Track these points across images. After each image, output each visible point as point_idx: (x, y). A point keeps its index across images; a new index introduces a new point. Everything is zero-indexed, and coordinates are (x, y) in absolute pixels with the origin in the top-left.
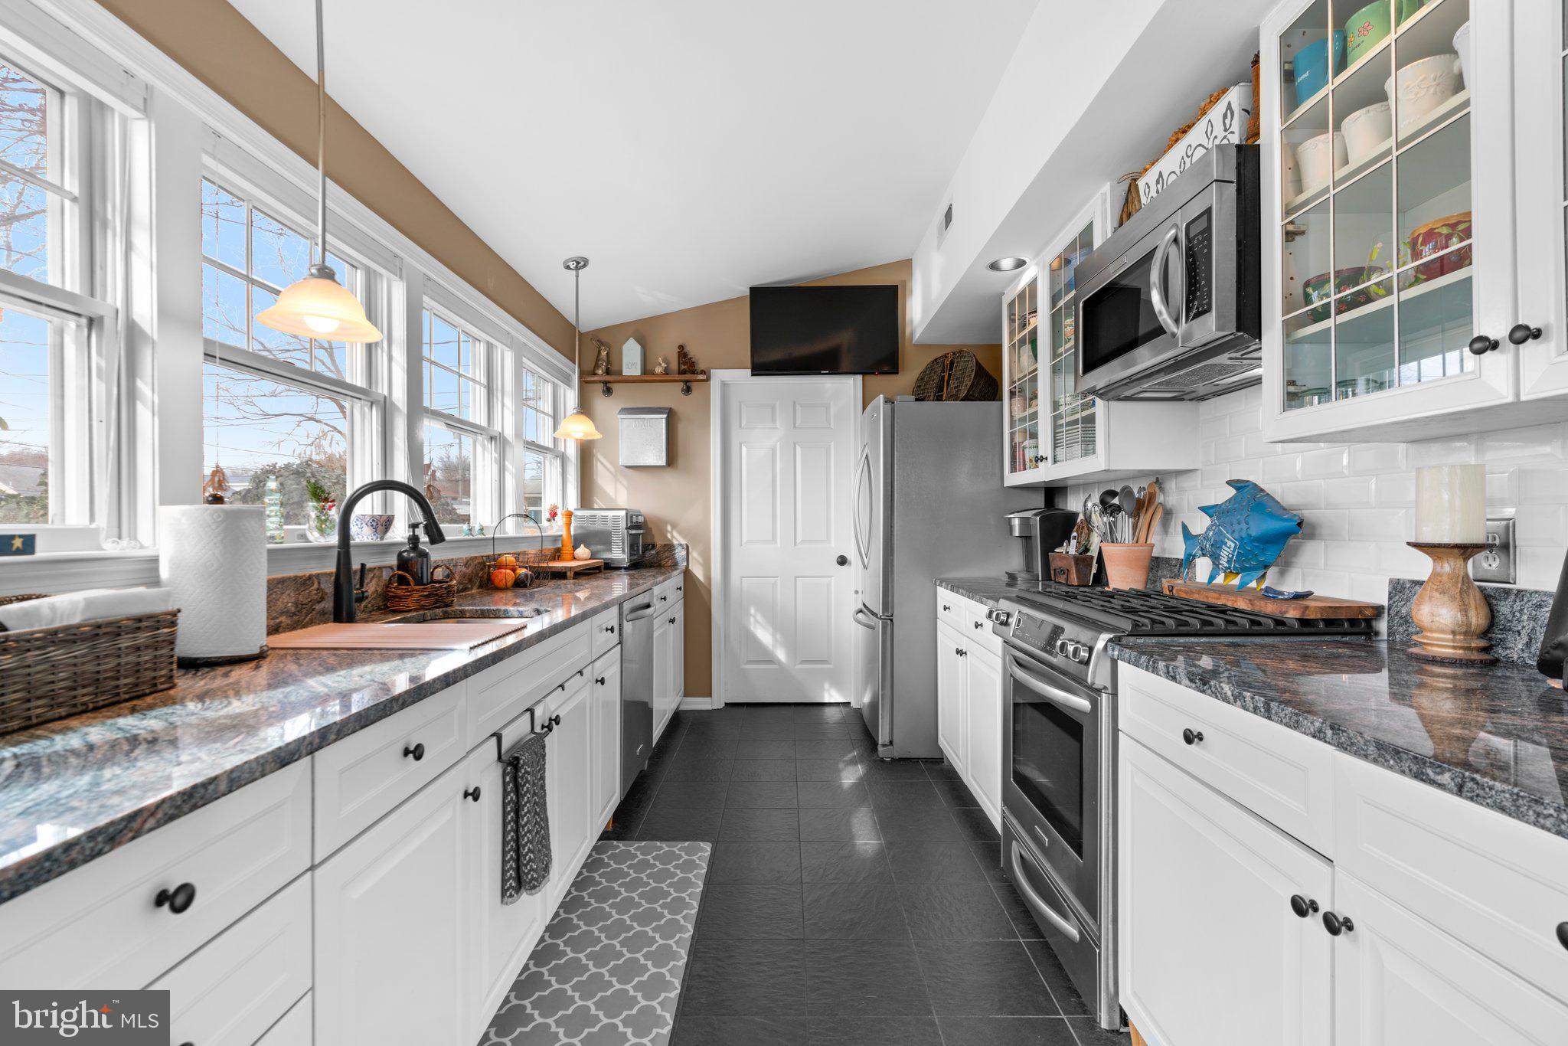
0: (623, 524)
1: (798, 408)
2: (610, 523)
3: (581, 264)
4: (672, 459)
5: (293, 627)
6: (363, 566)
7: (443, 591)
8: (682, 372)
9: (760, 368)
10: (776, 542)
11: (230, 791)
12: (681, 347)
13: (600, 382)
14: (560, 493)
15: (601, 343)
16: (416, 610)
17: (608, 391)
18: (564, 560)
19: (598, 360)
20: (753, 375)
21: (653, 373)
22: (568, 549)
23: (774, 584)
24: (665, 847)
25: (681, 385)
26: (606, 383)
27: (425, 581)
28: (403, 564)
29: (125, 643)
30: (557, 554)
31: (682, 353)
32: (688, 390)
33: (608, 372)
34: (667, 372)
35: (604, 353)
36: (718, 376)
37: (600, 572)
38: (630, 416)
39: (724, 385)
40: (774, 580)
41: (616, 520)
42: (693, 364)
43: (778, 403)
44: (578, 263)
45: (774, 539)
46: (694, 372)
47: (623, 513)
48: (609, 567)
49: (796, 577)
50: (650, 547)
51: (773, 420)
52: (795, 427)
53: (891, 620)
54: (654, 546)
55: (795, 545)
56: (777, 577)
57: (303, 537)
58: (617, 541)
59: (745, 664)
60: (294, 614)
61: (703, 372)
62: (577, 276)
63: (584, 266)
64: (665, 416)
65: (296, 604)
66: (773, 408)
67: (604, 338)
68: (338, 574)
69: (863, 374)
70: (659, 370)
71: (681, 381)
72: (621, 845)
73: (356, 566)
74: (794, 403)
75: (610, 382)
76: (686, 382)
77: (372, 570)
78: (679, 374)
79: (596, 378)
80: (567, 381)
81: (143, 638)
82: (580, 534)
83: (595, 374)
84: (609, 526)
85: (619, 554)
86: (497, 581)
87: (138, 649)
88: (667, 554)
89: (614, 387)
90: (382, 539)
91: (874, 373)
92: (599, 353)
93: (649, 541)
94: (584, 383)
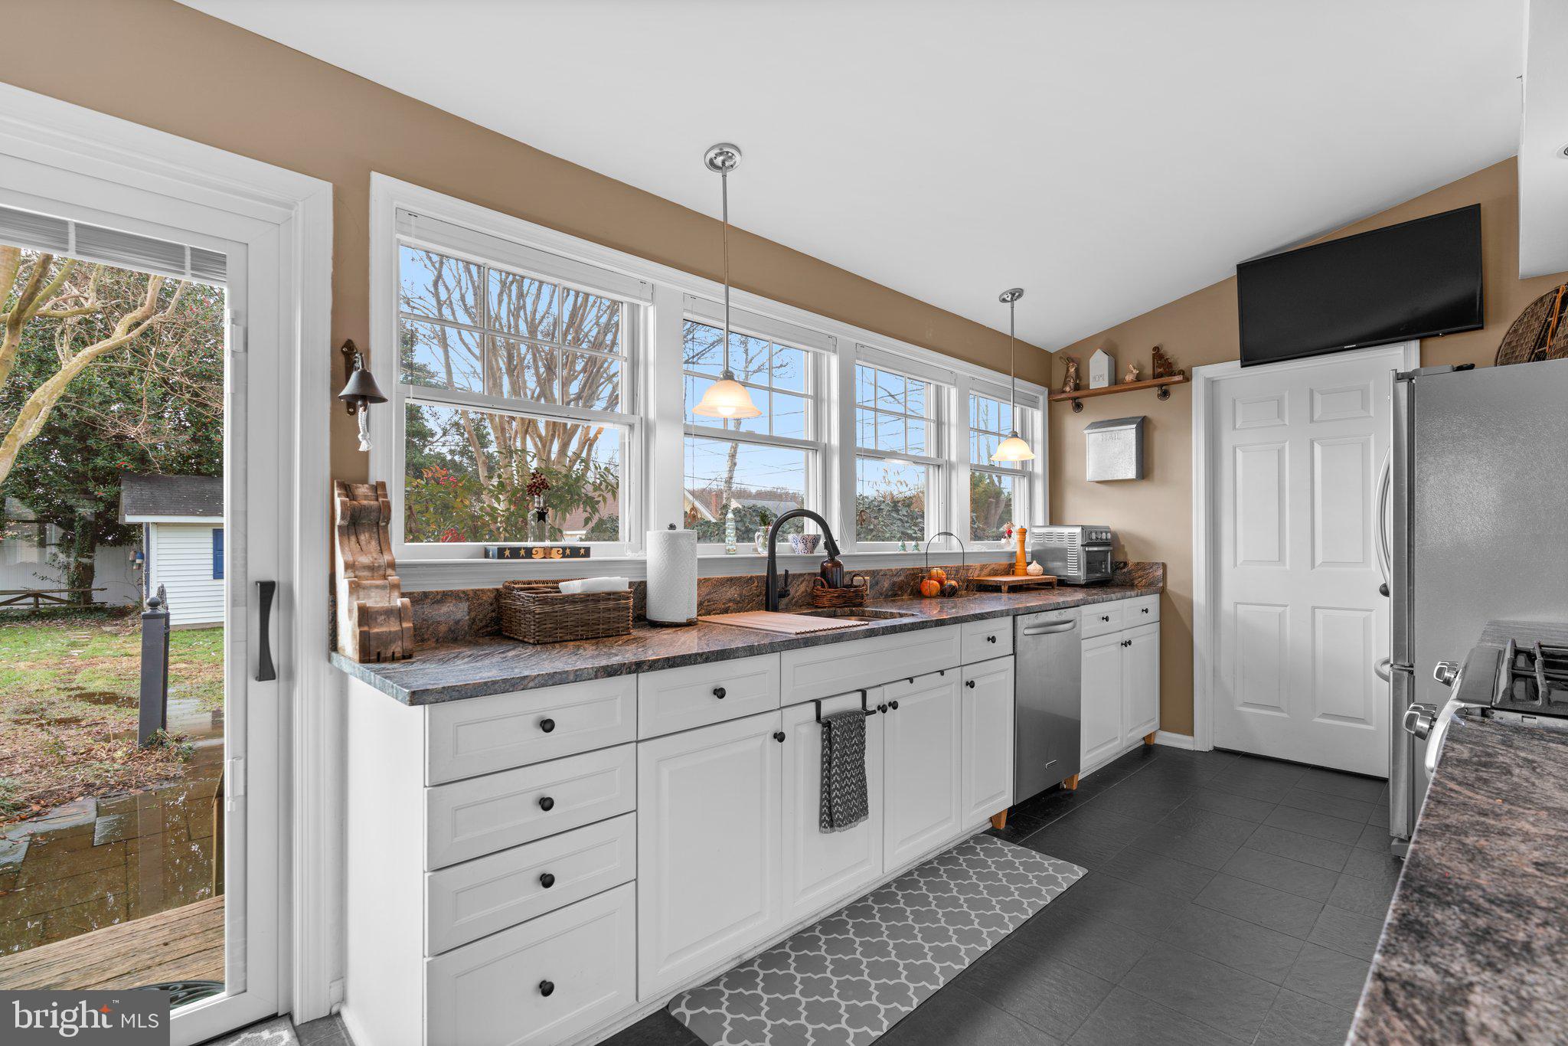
0: (1079, 541)
1: (1317, 397)
2: (1066, 540)
3: (1016, 294)
4: (1145, 469)
5: (739, 611)
6: (787, 571)
7: (851, 594)
8: (1156, 376)
9: (1250, 358)
10: (1284, 564)
11: (576, 681)
12: (1156, 349)
13: (1069, 398)
14: (1027, 511)
15: (1070, 360)
16: (829, 607)
17: (1078, 407)
18: (1017, 575)
19: (1066, 377)
20: (1242, 367)
21: (1123, 382)
22: (1020, 565)
23: (1281, 616)
24: (1038, 857)
25: (1155, 391)
26: (1074, 399)
27: (839, 585)
28: (824, 572)
29: (602, 606)
30: (1010, 569)
31: (1158, 355)
32: (1165, 394)
33: (1077, 388)
34: (1138, 378)
35: (1072, 370)
36: (1201, 374)
37: (1053, 588)
38: (1096, 430)
39: (1212, 384)
40: (1282, 609)
41: (1072, 536)
42: (1170, 365)
43: (1286, 394)
44: (1013, 295)
45: (1281, 559)
46: (1172, 374)
47: (1078, 530)
48: (1063, 583)
49: (1314, 608)
50: (1122, 565)
51: (1280, 414)
52: (1312, 420)
53: (1411, 673)
54: (1125, 564)
55: (1313, 566)
56: (1286, 606)
57: (756, 550)
58: (1072, 559)
59: (1241, 706)
60: (739, 602)
61: (1182, 372)
62: (1012, 308)
63: (1020, 296)
64: (1134, 426)
65: (740, 595)
66: (1280, 403)
67: (1074, 354)
68: (768, 577)
69: (1422, 339)
70: (1129, 378)
71: (1155, 386)
72: (999, 842)
73: (780, 571)
74: (1311, 392)
75: (1078, 398)
76: (1161, 386)
77: (794, 575)
78: (1154, 378)
79: (1063, 396)
80: (1033, 403)
81: (611, 604)
82: (1037, 551)
83: (1064, 392)
84: (1065, 544)
85: (1075, 570)
86: (924, 590)
87: (609, 610)
88: (1140, 573)
89: (1083, 401)
90: (812, 552)
91: (1438, 335)
92: (1068, 370)
93: (1121, 558)
94: (1052, 402)
